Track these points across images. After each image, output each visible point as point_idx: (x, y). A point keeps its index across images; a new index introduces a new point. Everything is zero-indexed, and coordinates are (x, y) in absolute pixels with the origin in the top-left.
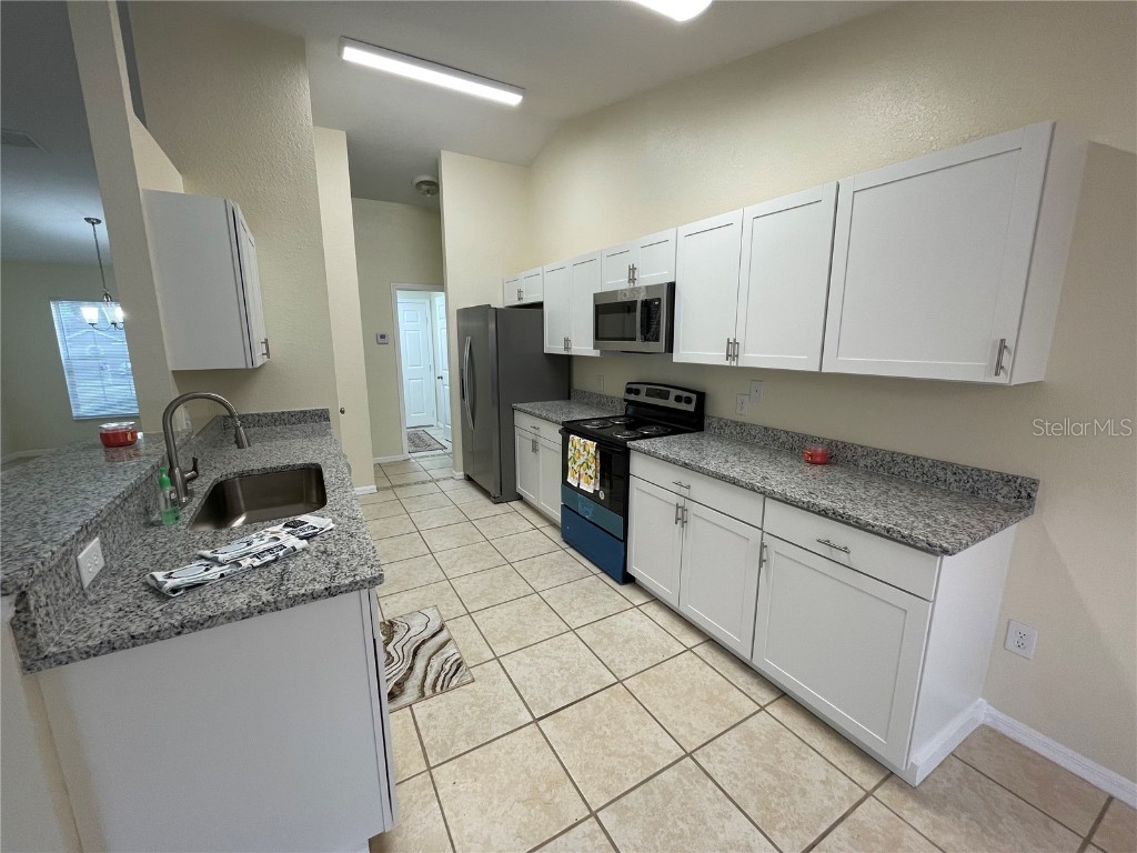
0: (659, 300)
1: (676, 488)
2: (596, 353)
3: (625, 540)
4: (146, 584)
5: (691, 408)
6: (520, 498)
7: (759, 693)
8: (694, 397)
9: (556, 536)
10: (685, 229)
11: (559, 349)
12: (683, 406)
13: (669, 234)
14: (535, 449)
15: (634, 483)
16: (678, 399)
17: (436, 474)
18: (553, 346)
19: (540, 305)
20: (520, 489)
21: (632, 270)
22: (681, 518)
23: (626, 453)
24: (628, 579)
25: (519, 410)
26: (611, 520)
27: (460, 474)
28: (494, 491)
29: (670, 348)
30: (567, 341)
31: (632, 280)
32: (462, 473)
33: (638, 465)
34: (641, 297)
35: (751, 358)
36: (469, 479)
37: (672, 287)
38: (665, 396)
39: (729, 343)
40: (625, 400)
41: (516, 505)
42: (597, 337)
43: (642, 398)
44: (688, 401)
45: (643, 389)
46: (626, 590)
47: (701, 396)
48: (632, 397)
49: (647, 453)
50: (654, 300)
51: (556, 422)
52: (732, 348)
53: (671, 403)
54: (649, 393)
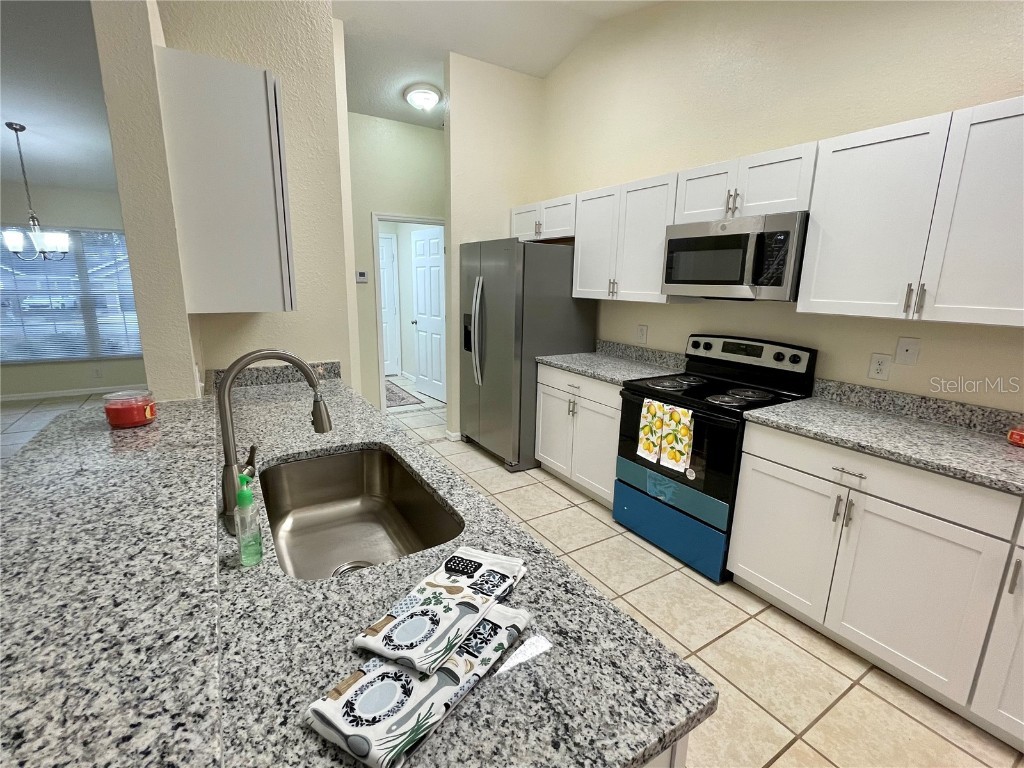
0: (787, 234)
2: (663, 299)
3: (728, 533)
5: (801, 368)
6: (538, 465)
8: (805, 356)
9: (608, 519)
11: (598, 292)
12: (786, 366)
14: (572, 412)
15: (747, 463)
16: (779, 357)
17: (428, 434)
19: (570, 241)
20: (540, 455)
21: (733, 196)
22: (844, 512)
24: (726, 577)
25: (549, 364)
26: (710, 507)
27: (457, 435)
28: (510, 458)
29: (795, 296)
30: (613, 283)
31: (731, 209)
32: (459, 434)
34: (753, 230)
35: (942, 309)
36: (468, 440)
37: (806, 216)
38: (758, 352)
39: (910, 291)
40: (687, 356)
41: (534, 472)
42: (669, 278)
43: (716, 353)
44: (795, 360)
45: (718, 344)
46: (724, 590)
47: (814, 354)
48: (701, 352)
50: (773, 235)
52: (917, 295)
53: (767, 360)
54: (726, 348)
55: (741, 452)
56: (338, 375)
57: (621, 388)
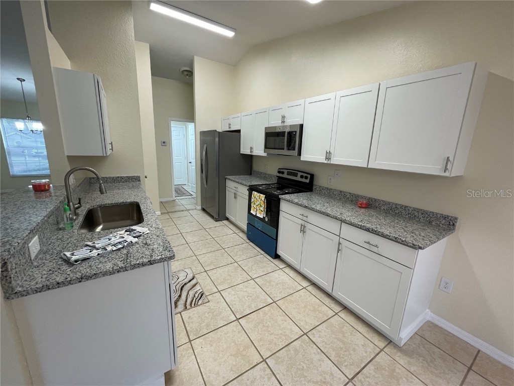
0: (296, 132)
1: (301, 217)
2: (265, 155)
3: (277, 239)
4: (61, 258)
5: (307, 181)
6: (227, 219)
7: (335, 307)
8: (309, 176)
9: (245, 237)
10: (309, 100)
11: (248, 152)
12: (304, 180)
13: (301, 101)
14: (235, 197)
15: (282, 214)
16: (302, 177)
17: (188, 207)
18: (245, 150)
19: (239, 131)
20: (228, 215)
21: (283, 117)
22: (303, 230)
23: (279, 200)
24: (277, 257)
25: (229, 179)
26: (270, 230)
27: (199, 207)
28: (216, 216)
29: (300, 154)
30: (251, 148)
31: (283, 122)
32: (200, 207)
33: (284, 206)
34: (287, 130)
35: (336, 160)
36: (204, 210)
37: (302, 126)
38: (296, 175)
39: (327, 153)
40: (277, 176)
41: (225, 222)
42: (266, 147)
43: (285, 176)
44: (306, 178)
45: (286, 171)
46: (276, 262)
47: (312, 176)
48: (281, 175)
49: (288, 201)
50: (293, 132)
51: (246, 185)
52: (328, 155)
53: (298, 178)
54: (289, 174)
55: (279, 210)
56: (139, 181)
57: (248, 188)
